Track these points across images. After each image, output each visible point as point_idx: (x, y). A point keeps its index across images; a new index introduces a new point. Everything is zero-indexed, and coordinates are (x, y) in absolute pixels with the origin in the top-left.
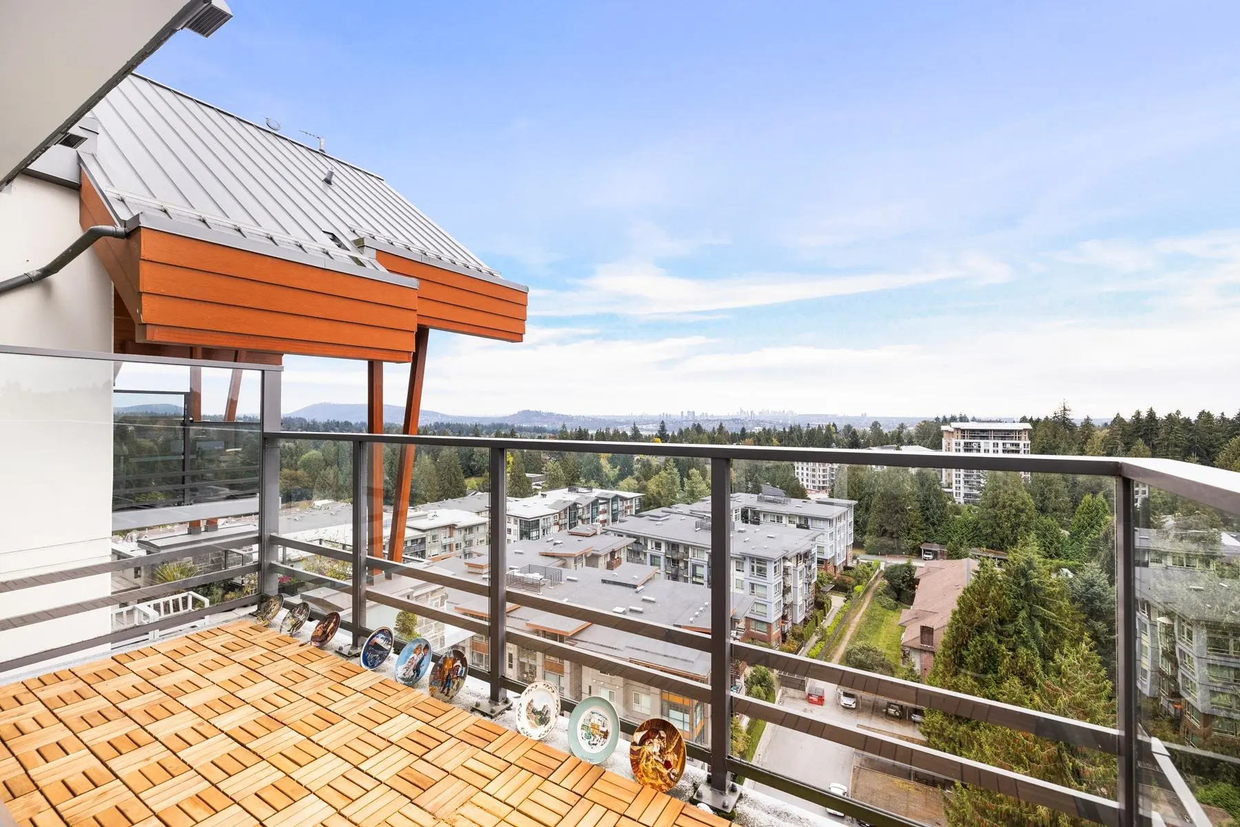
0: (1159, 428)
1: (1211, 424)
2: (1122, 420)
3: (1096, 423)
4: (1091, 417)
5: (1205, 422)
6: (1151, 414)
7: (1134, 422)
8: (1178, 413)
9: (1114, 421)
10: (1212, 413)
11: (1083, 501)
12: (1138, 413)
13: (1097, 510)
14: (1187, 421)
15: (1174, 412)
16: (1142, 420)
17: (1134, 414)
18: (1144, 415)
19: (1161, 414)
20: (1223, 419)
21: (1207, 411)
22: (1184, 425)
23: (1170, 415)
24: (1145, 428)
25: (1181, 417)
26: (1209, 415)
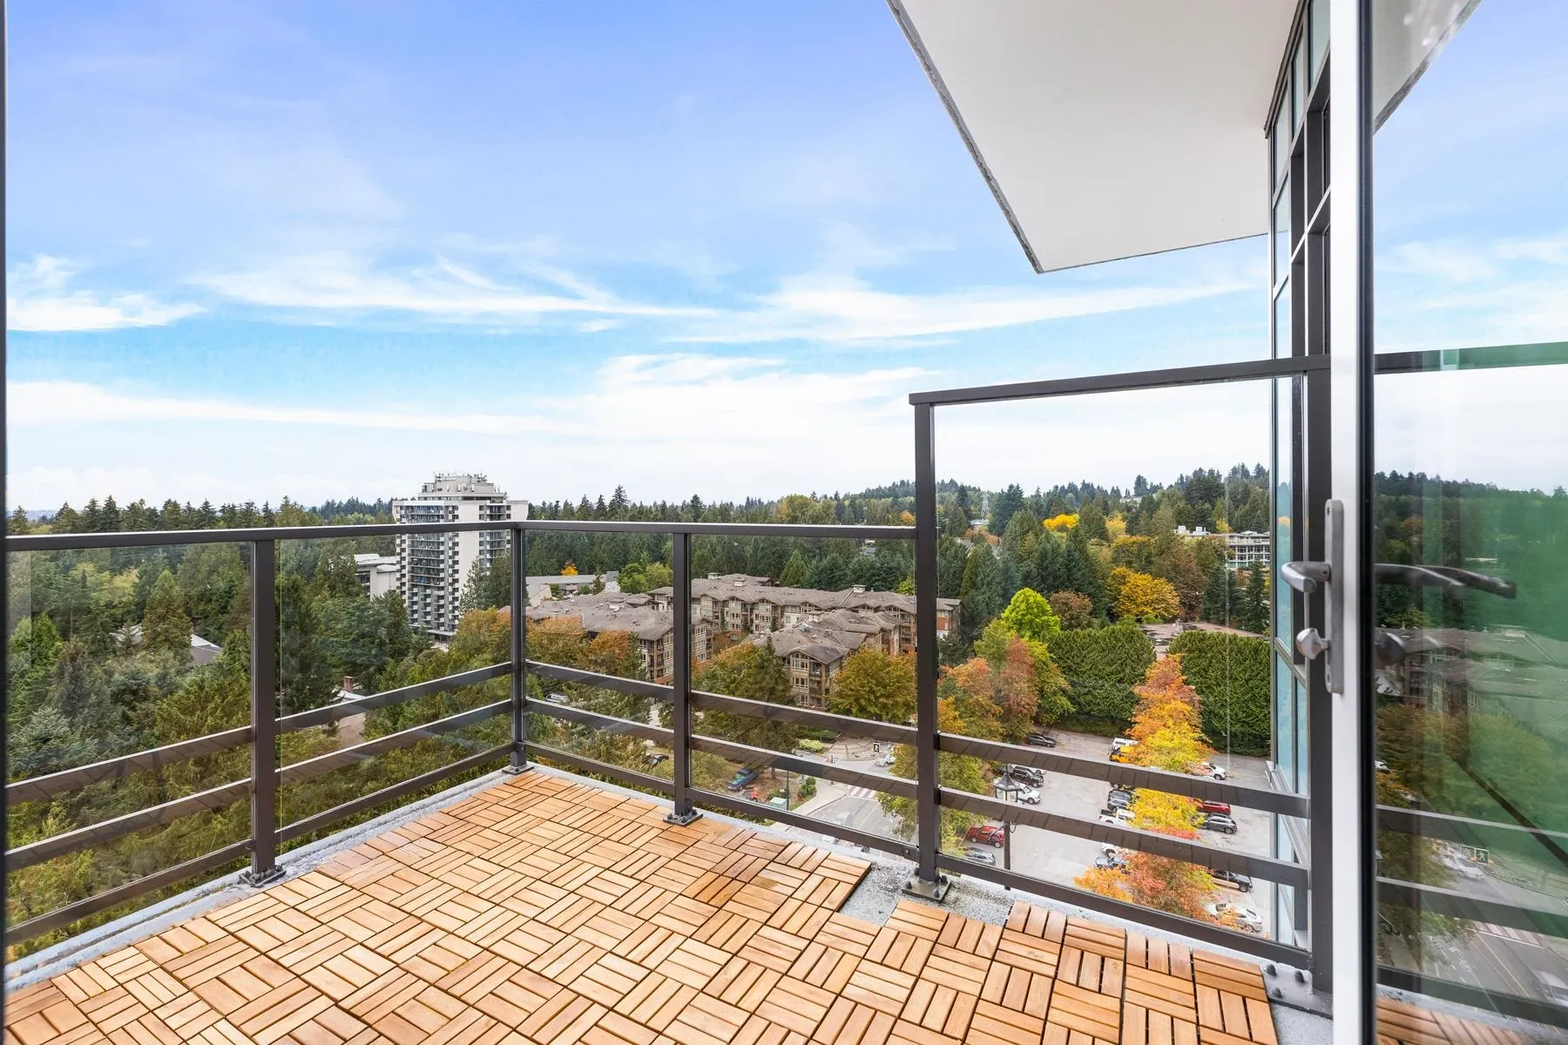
0: (118, 522)
1: (177, 514)
2: (72, 511)
3: (30, 518)
4: (25, 508)
5: (172, 513)
6: (110, 504)
7: (88, 514)
8: (142, 502)
9: (60, 513)
10: (178, 502)
11: (17, 629)
12: (93, 502)
13: (40, 637)
14: (153, 512)
15: (137, 501)
16: (98, 511)
17: (88, 504)
18: (101, 504)
19: (122, 504)
20: (190, 509)
21: (173, 501)
22: (149, 516)
23: (133, 505)
24: (102, 521)
25: (145, 508)
26: (175, 505)
